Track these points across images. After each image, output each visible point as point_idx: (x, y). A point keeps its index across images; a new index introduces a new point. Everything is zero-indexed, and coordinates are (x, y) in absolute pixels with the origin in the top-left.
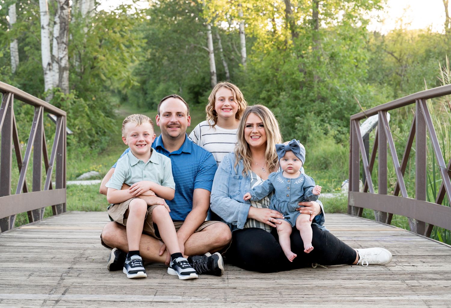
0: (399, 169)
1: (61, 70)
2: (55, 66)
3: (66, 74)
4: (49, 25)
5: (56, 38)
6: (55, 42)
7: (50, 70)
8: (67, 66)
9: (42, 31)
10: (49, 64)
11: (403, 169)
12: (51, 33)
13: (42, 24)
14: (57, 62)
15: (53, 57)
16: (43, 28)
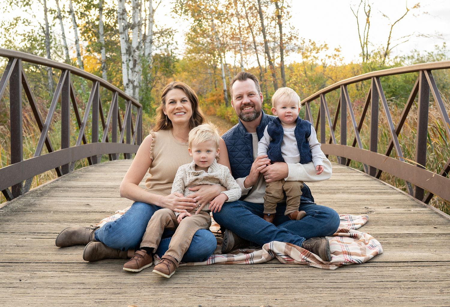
0: (331, 127)
1: (134, 88)
2: (131, 86)
3: (137, 90)
4: (127, 61)
5: (131, 69)
6: (130, 71)
7: (128, 87)
8: (138, 85)
9: (123, 65)
10: (127, 84)
11: (334, 128)
12: (128, 65)
13: (123, 60)
14: (132, 83)
15: (129, 80)
16: (123, 63)
